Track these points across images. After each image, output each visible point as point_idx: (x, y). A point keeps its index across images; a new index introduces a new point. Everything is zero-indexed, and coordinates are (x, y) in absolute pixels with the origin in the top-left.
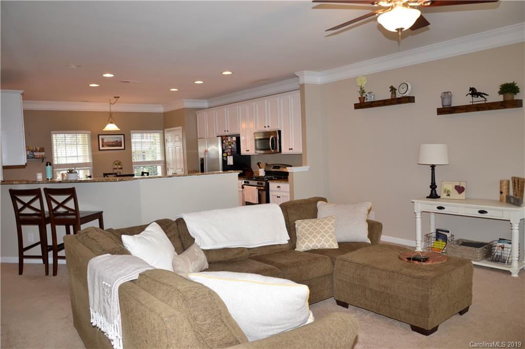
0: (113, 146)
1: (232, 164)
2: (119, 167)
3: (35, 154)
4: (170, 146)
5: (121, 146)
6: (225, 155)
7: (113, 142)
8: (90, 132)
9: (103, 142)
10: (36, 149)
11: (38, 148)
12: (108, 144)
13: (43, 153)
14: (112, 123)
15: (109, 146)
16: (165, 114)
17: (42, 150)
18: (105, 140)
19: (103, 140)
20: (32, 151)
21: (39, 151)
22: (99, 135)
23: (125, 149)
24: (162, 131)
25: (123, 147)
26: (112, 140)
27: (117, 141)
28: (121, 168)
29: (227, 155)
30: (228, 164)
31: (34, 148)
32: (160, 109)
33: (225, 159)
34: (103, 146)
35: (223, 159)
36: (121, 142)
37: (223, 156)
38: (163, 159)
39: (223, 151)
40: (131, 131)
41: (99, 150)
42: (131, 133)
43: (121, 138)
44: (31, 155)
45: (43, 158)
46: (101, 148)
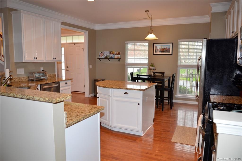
3: (116, 56)
5: (170, 52)
8: (148, 42)
9: (156, 49)
10: (116, 53)
11: (117, 53)
12: (160, 50)
13: (119, 56)
14: (152, 33)
18: (157, 47)
20: (114, 54)
22: (153, 44)
23: (172, 54)
25: (171, 53)
27: (166, 48)
28: (155, 69)
31: (115, 52)
36: (169, 49)
40: (178, 40)
41: (153, 54)
42: (178, 41)
43: (170, 45)
44: (113, 57)
45: (119, 59)
46: (155, 53)
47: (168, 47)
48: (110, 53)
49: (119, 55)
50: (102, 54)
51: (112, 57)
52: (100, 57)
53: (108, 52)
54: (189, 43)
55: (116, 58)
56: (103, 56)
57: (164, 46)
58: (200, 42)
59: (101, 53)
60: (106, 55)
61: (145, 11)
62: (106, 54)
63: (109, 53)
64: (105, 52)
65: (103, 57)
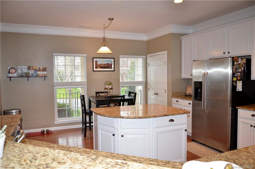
0: (105, 68)
1: (241, 90)
2: (110, 87)
4: (151, 69)
5: (111, 68)
6: (235, 79)
7: (105, 65)
8: (86, 55)
9: (96, 64)
10: (39, 68)
11: (41, 68)
12: (101, 66)
13: (45, 73)
14: (105, 46)
15: (102, 68)
16: (148, 42)
17: (45, 70)
18: (98, 63)
19: (96, 62)
20: (36, 71)
21: (42, 71)
22: (93, 58)
23: (114, 71)
24: (145, 57)
25: (113, 69)
26: (104, 63)
28: (112, 89)
29: (238, 80)
30: (237, 90)
31: (38, 68)
32: (145, 38)
33: (234, 84)
34: (96, 68)
35: (233, 84)
36: (111, 65)
37: (233, 81)
38: (144, 80)
39: (233, 74)
40: (120, 55)
41: (93, 71)
42: (120, 57)
43: (112, 61)
44: (34, 74)
45: (45, 77)
46: (95, 69)
47: (109, 63)
48: (29, 68)
49: (44, 71)
50: (14, 70)
51: (32, 75)
52: (10, 75)
53: (24, 67)
54: (127, 59)
55: (41, 76)
56: (16, 73)
57: (105, 61)
58: (140, 59)
59: (12, 68)
60: (20, 72)
61: (109, 19)
62: (21, 70)
63: (27, 69)
64: (18, 67)
65: (15, 75)
